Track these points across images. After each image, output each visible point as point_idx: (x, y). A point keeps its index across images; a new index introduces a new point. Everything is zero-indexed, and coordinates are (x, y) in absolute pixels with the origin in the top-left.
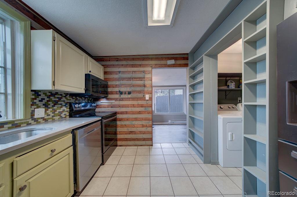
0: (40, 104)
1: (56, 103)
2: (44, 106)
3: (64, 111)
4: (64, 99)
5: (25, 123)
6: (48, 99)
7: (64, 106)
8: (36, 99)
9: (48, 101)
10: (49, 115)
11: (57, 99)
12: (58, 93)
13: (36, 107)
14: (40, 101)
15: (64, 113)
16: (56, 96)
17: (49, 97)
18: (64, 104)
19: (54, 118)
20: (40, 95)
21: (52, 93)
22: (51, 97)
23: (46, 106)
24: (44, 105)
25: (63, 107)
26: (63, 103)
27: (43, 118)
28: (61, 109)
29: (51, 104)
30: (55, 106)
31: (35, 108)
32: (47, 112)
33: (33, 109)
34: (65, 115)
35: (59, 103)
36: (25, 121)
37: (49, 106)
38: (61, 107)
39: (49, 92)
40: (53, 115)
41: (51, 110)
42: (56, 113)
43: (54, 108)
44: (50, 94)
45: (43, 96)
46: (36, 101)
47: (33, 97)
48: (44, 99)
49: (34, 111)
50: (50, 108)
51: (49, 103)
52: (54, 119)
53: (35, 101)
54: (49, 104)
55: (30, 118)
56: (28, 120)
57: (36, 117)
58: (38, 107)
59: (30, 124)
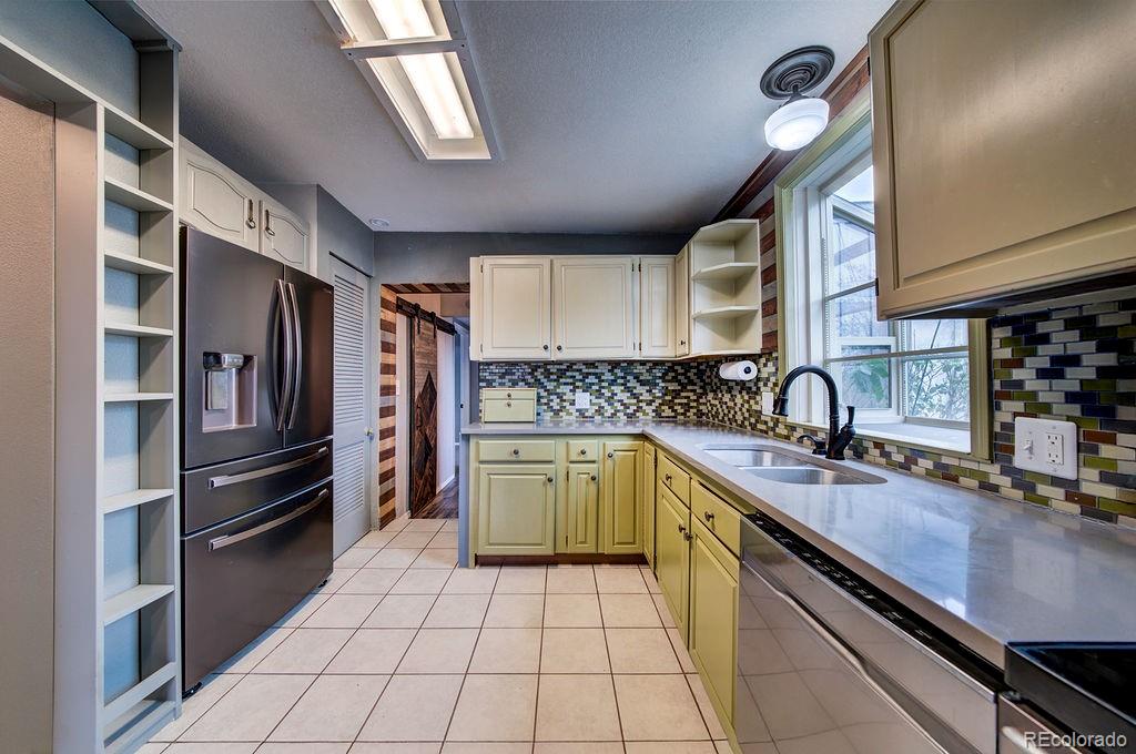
0: (1045, 391)
2: (1075, 409)
5: (972, 473)
6: (1106, 359)
8: (1020, 364)
9: (1107, 373)
13: (1019, 406)
14: (1042, 374)
17: (1111, 341)
20: (1045, 339)
24: (1072, 398)
27: (1067, 485)
31: (1016, 414)
32: (1104, 450)
33: (1008, 418)
36: (974, 466)
45: (1063, 340)
46: (1025, 374)
47: (1005, 354)
48: (1074, 360)
49: (1009, 427)
53: (1017, 374)
55: (992, 460)
56: (985, 468)
57: (1021, 460)
58: (1036, 409)
59: (995, 488)
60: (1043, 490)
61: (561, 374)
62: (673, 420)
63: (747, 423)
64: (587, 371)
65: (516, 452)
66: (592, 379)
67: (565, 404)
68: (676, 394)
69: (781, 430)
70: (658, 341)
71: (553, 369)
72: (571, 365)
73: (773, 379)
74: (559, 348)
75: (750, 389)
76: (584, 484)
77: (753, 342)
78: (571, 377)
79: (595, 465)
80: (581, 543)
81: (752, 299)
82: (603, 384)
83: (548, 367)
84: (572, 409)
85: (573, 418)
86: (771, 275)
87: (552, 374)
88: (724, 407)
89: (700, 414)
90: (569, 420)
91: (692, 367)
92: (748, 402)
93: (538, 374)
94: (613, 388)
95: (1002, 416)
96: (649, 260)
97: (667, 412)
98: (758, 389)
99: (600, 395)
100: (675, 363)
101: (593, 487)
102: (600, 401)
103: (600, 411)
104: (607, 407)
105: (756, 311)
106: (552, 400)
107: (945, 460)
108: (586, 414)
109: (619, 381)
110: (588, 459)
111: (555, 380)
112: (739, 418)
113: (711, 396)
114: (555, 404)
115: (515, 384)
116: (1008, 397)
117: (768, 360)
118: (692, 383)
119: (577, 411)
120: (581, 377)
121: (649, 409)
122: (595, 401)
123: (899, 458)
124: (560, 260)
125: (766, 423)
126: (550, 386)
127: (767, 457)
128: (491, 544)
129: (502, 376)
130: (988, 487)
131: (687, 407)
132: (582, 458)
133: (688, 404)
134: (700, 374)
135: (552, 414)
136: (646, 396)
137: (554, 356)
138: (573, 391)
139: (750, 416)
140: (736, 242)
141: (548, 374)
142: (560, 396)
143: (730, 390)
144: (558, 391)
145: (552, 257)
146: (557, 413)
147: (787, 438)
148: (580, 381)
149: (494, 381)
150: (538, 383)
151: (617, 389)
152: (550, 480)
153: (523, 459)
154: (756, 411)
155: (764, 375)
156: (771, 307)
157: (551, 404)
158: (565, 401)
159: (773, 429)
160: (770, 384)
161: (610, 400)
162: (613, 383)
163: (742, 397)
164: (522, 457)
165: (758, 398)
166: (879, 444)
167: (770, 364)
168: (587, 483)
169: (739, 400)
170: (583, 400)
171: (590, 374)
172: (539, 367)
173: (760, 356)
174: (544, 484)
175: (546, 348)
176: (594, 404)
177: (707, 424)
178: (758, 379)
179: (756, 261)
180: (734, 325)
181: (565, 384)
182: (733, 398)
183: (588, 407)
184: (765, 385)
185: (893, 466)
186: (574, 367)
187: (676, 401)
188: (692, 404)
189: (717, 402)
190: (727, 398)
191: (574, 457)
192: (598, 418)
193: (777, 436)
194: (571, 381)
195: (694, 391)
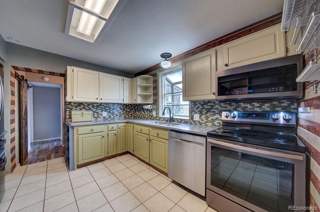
0: (197, 111)
1: (208, 111)
2: (199, 113)
3: (217, 119)
4: (217, 106)
5: (189, 122)
6: (202, 107)
7: (218, 114)
8: (194, 107)
9: (202, 109)
10: (203, 120)
11: (210, 107)
12: (210, 101)
13: (194, 113)
14: (196, 109)
15: (217, 121)
16: (209, 104)
17: (202, 105)
18: (218, 112)
19: (207, 123)
20: (197, 105)
21: (206, 102)
22: (204, 106)
23: (201, 113)
24: (199, 111)
25: (216, 115)
26: (216, 110)
27: (198, 121)
28: (214, 116)
29: (205, 111)
30: (208, 113)
32: (202, 117)
34: (218, 123)
35: (212, 110)
36: (189, 121)
37: (203, 113)
38: (215, 115)
39: (203, 102)
40: (206, 120)
41: (204, 116)
42: (209, 119)
43: (207, 115)
44: (203, 103)
47: (193, 106)
48: (199, 107)
49: (193, 115)
50: (203, 114)
51: (203, 110)
52: (207, 125)
53: (194, 109)
54: (203, 112)
55: (191, 120)
56: (191, 121)
57: (194, 119)
58: (196, 113)
59: (192, 123)
60: (197, 122)
61: (98, 106)
62: (128, 118)
63: (149, 118)
64: (106, 106)
65: (92, 130)
66: (107, 108)
67: (99, 115)
68: (129, 112)
69: (158, 118)
70: (127, 99)
71: (95, 105)
72: (101, 104)
73: (156, 109)
74: (101, 99)
75: (150, 111)
76: (113, 137)
77: (151, 101)
78: (101, 107)
79: (116, 131)
80: (112, 152)
81: (151, 92)
82: (111, 109)
83: (93, 104)
84: (101, 117)
85: (102, 119)
86: (156, 88)
87: (95, 106)
88: (142, 115)
89: (134, 117)
90: (100, 120)
91: (133, 106)
92: (149, 113)
93: (90, 106)
94: (113, 110)
95: (192, 114)
96: (125, 78)
97: (127, 116)
98: (152, 111)
99: (109, 112)
100: (129, 104)
101: (115, 137)
102: (110, 114)
103: (110, 117)
104: (112, 116)
105: (152, 95)
106: (95, 114)
107: (186, 120)
108: (106, 118)
109: (115, 109)
110: (114, 129)
111: (96, 108)
112: (146, 117)
113: (137, 112)
114: (96, 116)
115: (81, 109)
116: (193, 111)
117: (154, 105)
118: (133, 109)
119: (103, 117)
120: (104, 107)
121: (123, 116)
122: (108, 114)
123: (180, 121)
124: (102, 74)
125: (154, 117)
126: (94, 110)
127: (158, 123)
128: (84, 160)
129: (76, 107)
130: (191, 123)
131: (132, 115)
132: (112, 129)
133: (132, 114)
134: (134, 107)
135: (95, 118)
136: (122, 113)
137: (98, 101)
138: (102, 111)
139: (150, 116)
140: (146, 79)
141: (93, 106)
142: (97, 113)
143: (144, 111)
144: (97, 111)
145: (99, 72)
146: (96, 118)
147: (159, 120)
148: (104, 109)
149: (73, 108)
150: (90, 109)
151: (114, 111)
152: (103, 137)
153: (95, 132)
154: (151, 115)
155: (154, 108)
156: (156, 94)
157: (94, 115)
158: (99, 114)
159: (156, 119)
160: (155, 110)
161: (112, 114)
162: (113, 109)
163: (147, 112)
164: (94, 131)
165: (152, 112)
166: (177, 119)
167: (155, 106)
168: (114, 136)
169: (146, 113)
170: (105, 114)
171: (107, 107)
172: (90, 104)
173: (152, 104)
174: (101, 138)
175: (97, 99)
176: (108, 115)
177: (136, 119)
178: (152, 109)
179: (151, 85)
180: (146, 97)
181: (99, 109)
182: (145, 113)
183: (106, 116)
184: (154, 110)
185: (179, 122)
186: (102, 105)
187: (129, 114)
188: (133, 114)
189: (140, 114)
190: (143, 112)
191: (110, 129)
192: (109, 119)
193: (157, 120)
194: (101, 108)
195: (133, 111)
